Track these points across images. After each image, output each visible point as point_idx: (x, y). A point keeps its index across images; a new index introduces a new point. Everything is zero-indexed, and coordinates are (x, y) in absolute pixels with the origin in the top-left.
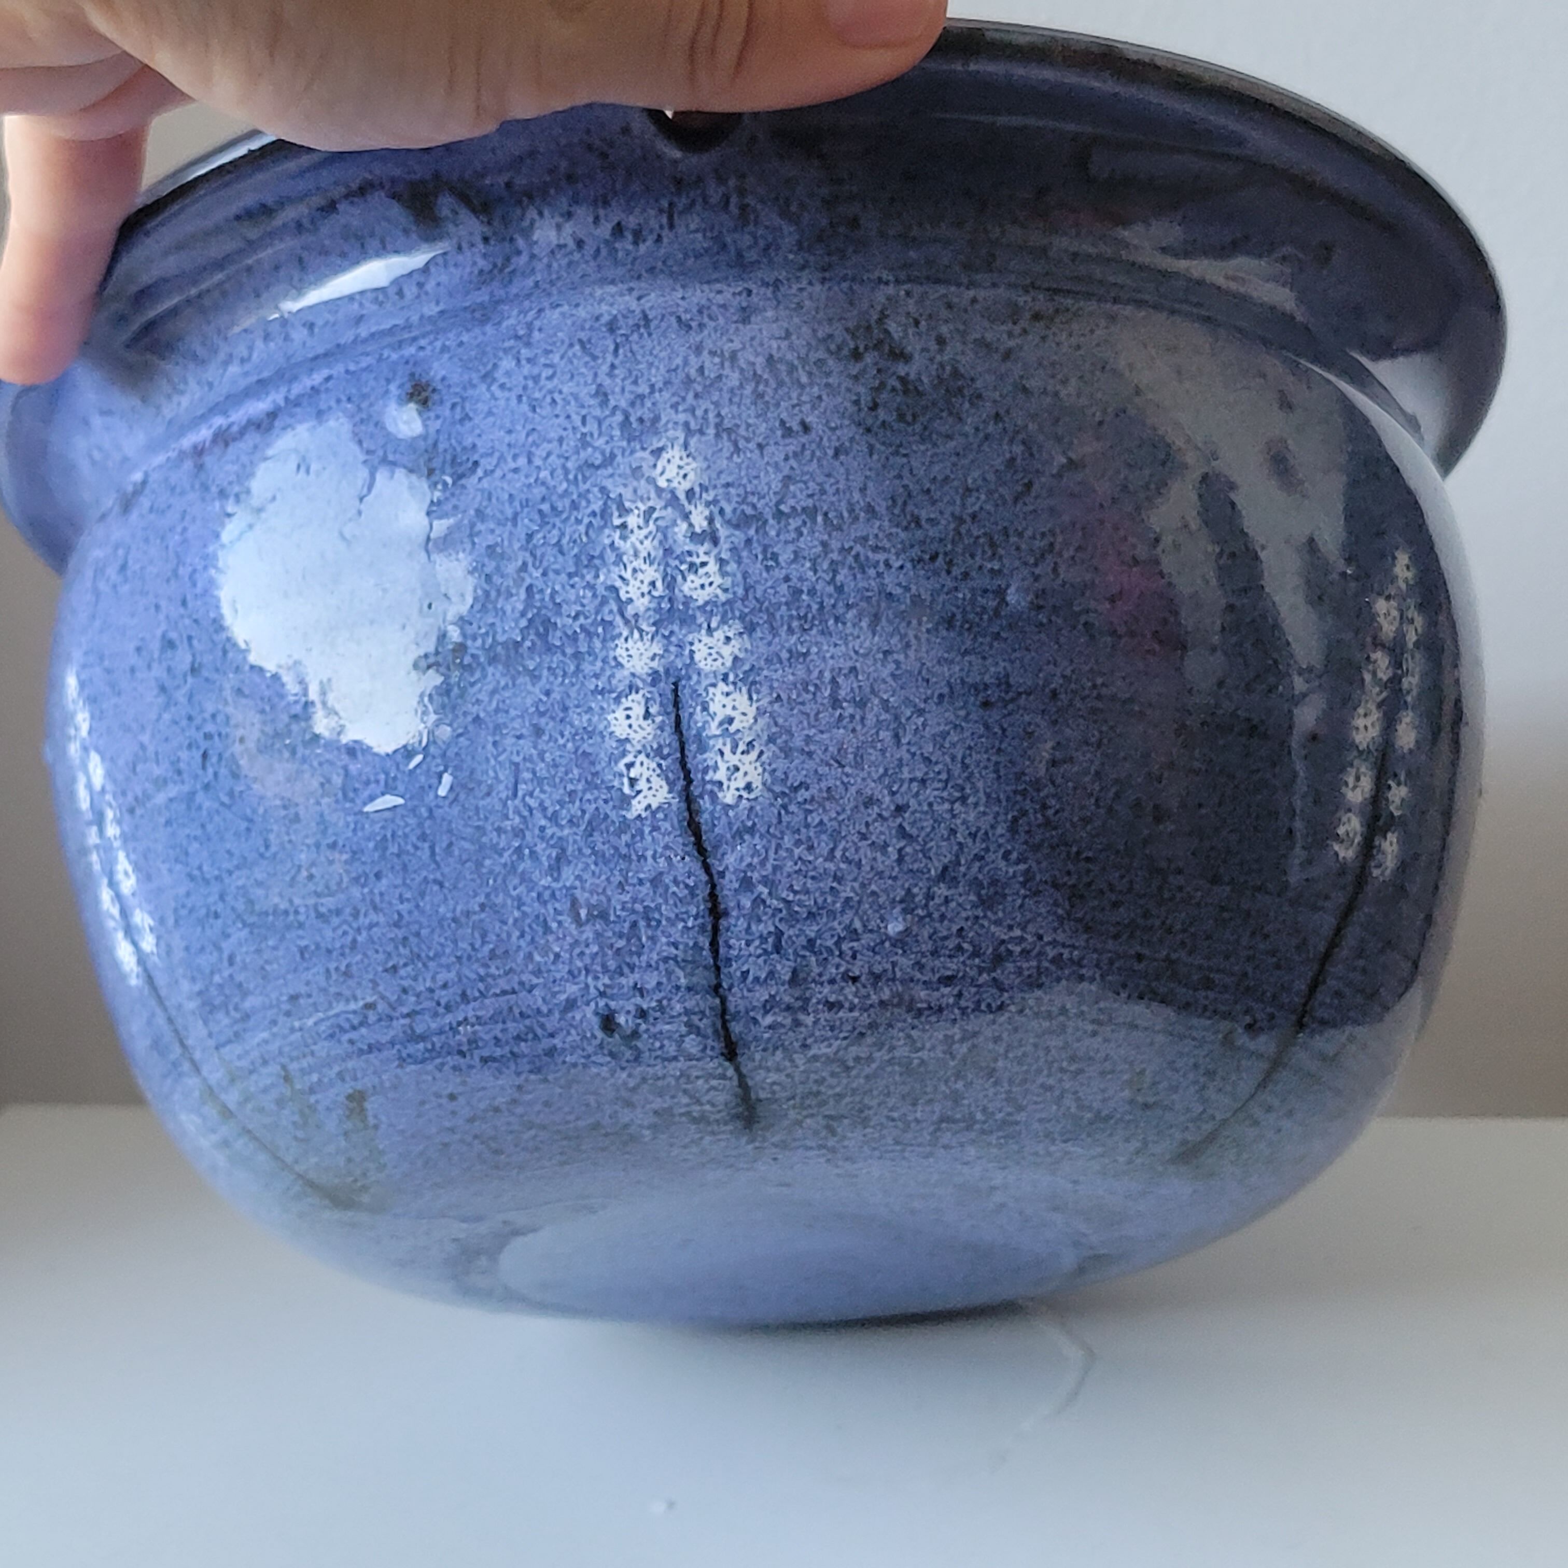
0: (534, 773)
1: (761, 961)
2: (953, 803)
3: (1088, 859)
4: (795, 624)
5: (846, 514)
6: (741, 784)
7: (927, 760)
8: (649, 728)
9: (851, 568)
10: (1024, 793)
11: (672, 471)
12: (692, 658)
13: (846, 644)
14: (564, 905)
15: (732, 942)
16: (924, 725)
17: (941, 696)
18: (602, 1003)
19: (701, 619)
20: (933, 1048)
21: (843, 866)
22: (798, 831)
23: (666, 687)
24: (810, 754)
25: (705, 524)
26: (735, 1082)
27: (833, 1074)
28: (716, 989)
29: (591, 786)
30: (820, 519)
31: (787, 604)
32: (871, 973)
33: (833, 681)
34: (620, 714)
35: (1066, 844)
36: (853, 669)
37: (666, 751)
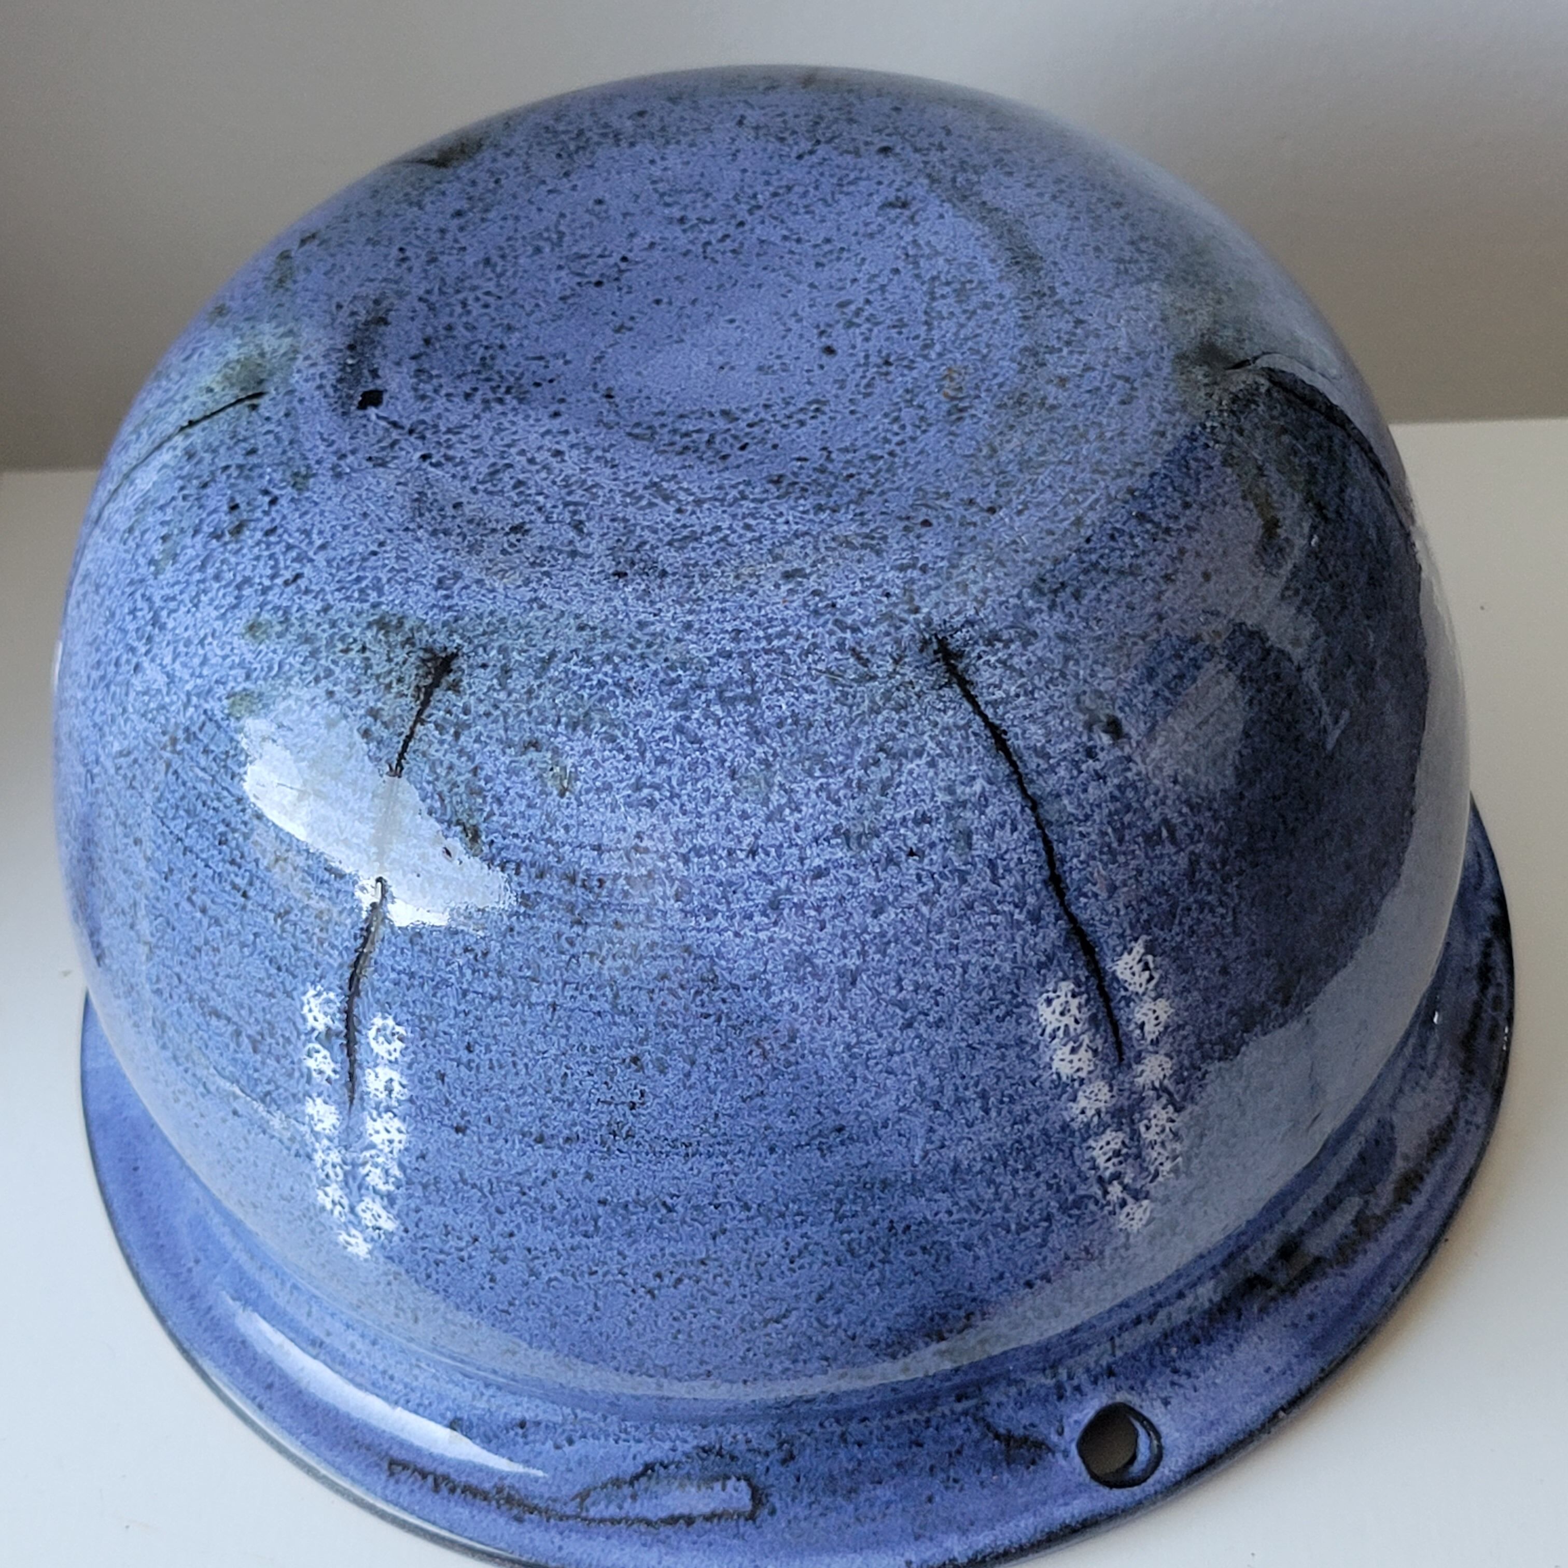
0: (1223, 936)
1: (1004, 847)
2: (858, 1042)
3: (707, 1016)
4: (1027, 1143)
5: (990, 1237)
6: (1056, 1003)
7: (890, 1072)
8: (1139, 1017)
9: (983, 1201)
10: (788, 1064)
11: (1139, 1214)
12: (1111, 1086)
13: (980, 1144)
14: (1181, 833)
15: (1034, 858)
16: (898, 1099)
17: (885, 1126)
18: (1127, 749)
19: (1107, 1118)
20: (807, 795)
21: (953, 961)
22: (999, 979)
23: (1130, 1054)
24: (999, 1046)
25: (1110, 1189)
26: (980, 701)
27: (893, 738)
28: (1033, 804)
29: (1178, 948)
30: (1013, 1227)
31: (1035, 1156)
32: (897, 864)
33: (987, 1111)
34: (1163, 1018)
35: (734, 1027)
36: (970, 1125)
37: (1123, 1003)
